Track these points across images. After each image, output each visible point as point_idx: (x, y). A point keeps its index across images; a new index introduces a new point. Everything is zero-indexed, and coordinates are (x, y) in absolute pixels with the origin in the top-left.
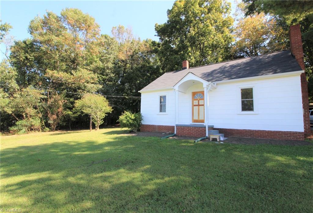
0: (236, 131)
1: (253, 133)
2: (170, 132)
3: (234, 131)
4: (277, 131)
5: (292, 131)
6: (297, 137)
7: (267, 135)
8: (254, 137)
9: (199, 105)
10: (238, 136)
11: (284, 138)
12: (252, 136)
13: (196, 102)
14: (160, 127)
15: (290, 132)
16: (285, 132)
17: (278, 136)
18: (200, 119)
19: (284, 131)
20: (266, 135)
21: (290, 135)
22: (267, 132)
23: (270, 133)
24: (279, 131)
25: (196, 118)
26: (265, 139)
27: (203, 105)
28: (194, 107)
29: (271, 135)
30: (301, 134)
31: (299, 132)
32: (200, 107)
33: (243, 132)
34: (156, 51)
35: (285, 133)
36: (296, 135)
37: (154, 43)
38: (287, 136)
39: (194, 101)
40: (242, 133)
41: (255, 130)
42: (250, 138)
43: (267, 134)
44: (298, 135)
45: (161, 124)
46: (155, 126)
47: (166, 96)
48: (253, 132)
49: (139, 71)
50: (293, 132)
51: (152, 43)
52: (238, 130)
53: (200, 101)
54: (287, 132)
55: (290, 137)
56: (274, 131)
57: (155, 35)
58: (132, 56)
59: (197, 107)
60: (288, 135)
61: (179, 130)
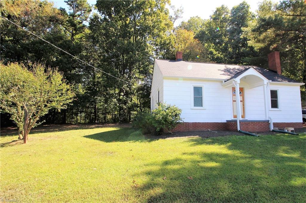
14: (196, 124)
25: (235, 114)
28: (234, 103)
61: (243, 126)
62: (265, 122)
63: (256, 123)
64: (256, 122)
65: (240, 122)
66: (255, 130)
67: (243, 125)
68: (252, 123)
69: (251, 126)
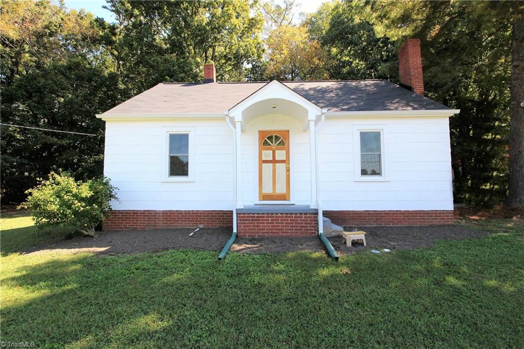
0: (352, 215)
1: (380, 216)
2: (201, 226)
3: (348, 214)
4: (418, 211)
5: (437, 209)
6: (445, 219)
7: (403, 219)
8: (382, 224)
9: (274, 161)
10: (356, 224)
11: (428, 222)
12: (379, 223)
13: (268, 155)
14: (170, 215)
15: (435, 211)
16: (429, 211)
17: (418, 219)
18: (277, 192)
19: (427, 210)
20: (401, 218)
21: (435, 216)
22: (403, 214)
23: (407, 215)
24: (420, 211)
25: (268, 190)
26: (399, 225)
27: (283, 162)
28: (264, 165)
29: (408, 219)
30: (449, 213)
31: (447, 211)
32: (277, 164)
33: (364, 216)
34: (108, 41)
35: (429, 213)
36: (443, 216)
37: (100, 23)
38: (431, 219)
39: (264, 152)
40: (363, 218)
41: (385, 211)
42: (375, 226)
43: (403, 216)
44: (446, 216)
45: (174, 208)
46: (156, 212)
47: (187, 136)
48: (381, 214)
49: (63, 74)
50: (439, 211)
51: (96, 20)
52: (354, 213)
53: (277, 152)
54: (431, 211)
55: (435, 219)
56: (413, 211)
57: (105, 7)
58: (39, 36)
59: (271, 165)
60: (433, 216)
61: (245, 223)
62: (306, 214)
63: (279, 215)
64: (282, 214)
65: (237, 214)
66: (279, 233)
67: (246, 220)
68: (270, 215)
69: (267, 223)
